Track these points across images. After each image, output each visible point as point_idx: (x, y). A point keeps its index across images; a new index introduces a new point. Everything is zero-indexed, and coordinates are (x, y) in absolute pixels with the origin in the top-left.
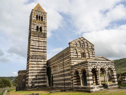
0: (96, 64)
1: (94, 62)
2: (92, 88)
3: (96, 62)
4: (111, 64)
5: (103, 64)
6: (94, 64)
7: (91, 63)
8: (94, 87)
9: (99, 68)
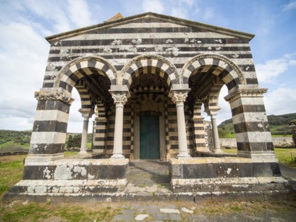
0: (106, 48)
1: (95, 42)
2: (34, 173)
3: (107, 42)
4: (226, 49)
5: (161, 46)
6: (91, 51)
7: (73, 48)
8: (52, 168)
9: (119, 68)
